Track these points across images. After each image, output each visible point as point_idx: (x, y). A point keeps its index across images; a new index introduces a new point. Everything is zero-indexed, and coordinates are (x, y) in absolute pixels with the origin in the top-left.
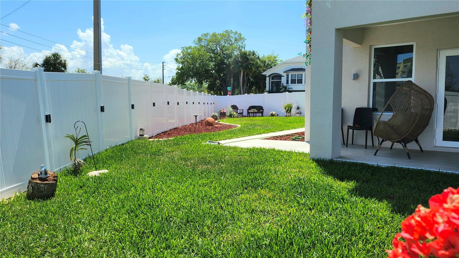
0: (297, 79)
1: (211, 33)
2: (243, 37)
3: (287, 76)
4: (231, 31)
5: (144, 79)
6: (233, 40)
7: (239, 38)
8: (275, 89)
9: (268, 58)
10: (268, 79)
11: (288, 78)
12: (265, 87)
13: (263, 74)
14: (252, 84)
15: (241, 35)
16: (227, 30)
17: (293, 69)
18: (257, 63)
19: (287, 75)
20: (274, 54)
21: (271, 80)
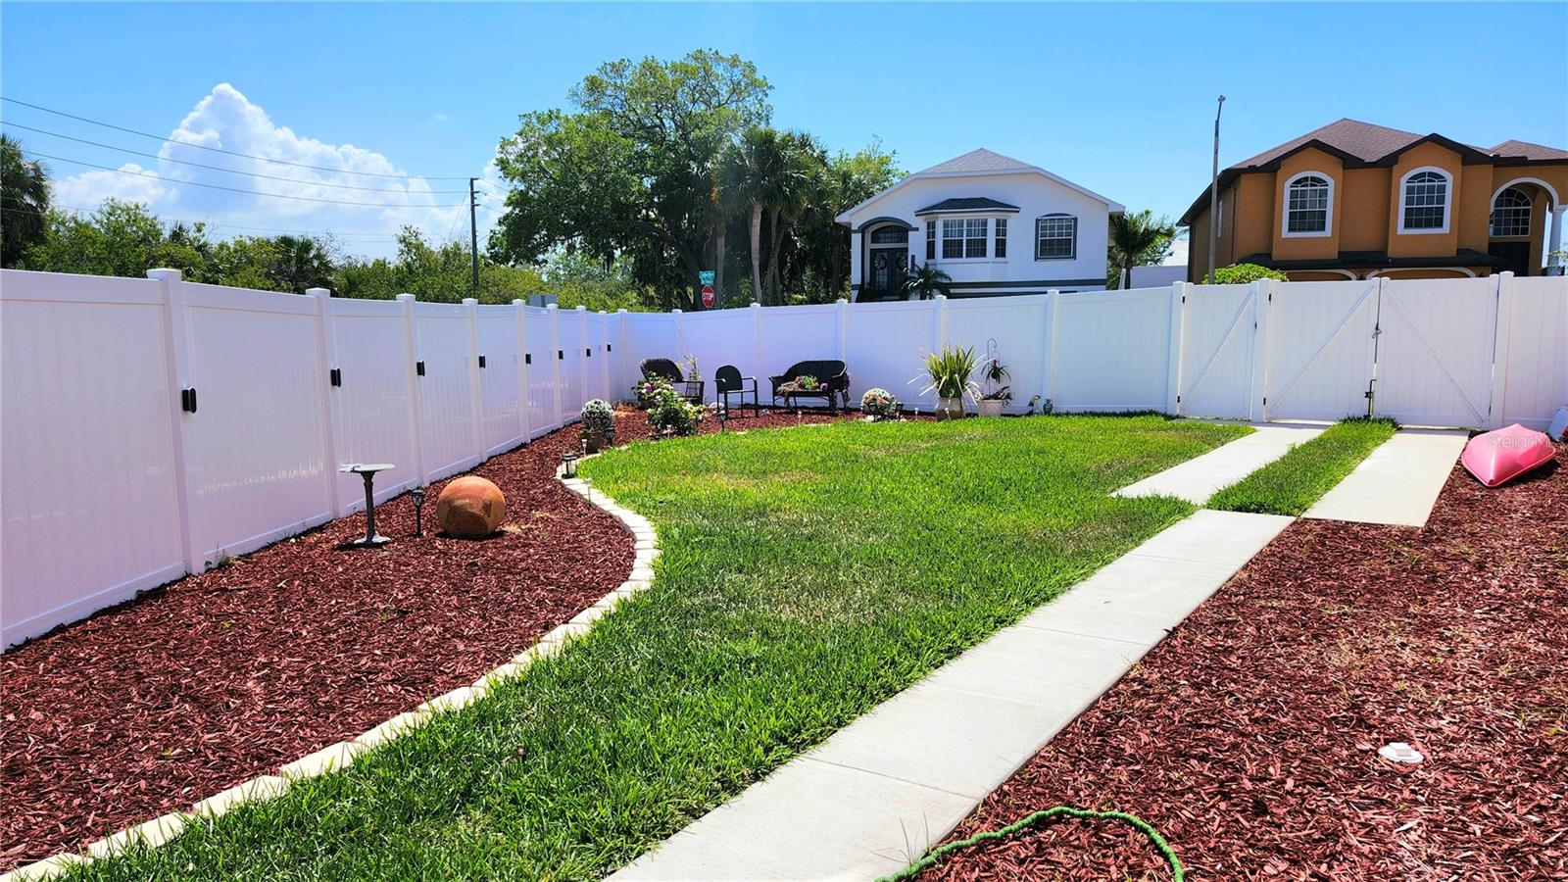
0: (965, 239)
1: (637, 60)
2: (761, 79)
3: (928, 228)
4: (717, 53)
5: (401, 242)
6: (725, 88)
7: (750, 83)
8: (886, 277)
9: (859, 162)
10: (856, 239)
11: (931, 234)
12: (849, 272)
13: (838, 220)
14: (802, 259)
15: (754, 70)
16: (701, 52)
17: (952, 200)
18: (816, 178)
19: (929, 223)
20: (879, 150)
21: (870, 246)
